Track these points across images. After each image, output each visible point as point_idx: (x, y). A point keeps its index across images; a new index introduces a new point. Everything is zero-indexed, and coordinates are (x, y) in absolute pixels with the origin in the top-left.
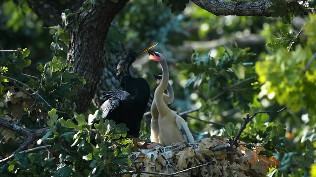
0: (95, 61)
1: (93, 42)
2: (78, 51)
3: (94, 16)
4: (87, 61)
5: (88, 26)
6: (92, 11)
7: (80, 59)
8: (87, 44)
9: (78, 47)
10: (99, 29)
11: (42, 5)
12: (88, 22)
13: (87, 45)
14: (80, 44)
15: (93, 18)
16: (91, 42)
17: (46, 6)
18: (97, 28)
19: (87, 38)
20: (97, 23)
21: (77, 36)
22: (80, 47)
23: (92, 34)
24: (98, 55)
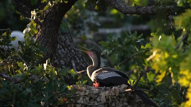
0: (53, 40)
1: (52, 28)
2: (43, 33)
3: (52, 13)
4: (48, 40)
5: (49, 19)
6: (52, 10)
7: (44, 38)
8: (48, 30)
9: (43, 31)
10: (56, 21)
11: (21, 6)
12: (49, 17)
13: (48, 31)
14: (44, 29)
15: (52, 15)
16: (51, 29)
17: (24, 6)
18: (54, 20)
19: (48, 26)
20: (54, 17)
21: (42, 25)
22: (44, 31)
23: (51, 24)
24: (55, 36)
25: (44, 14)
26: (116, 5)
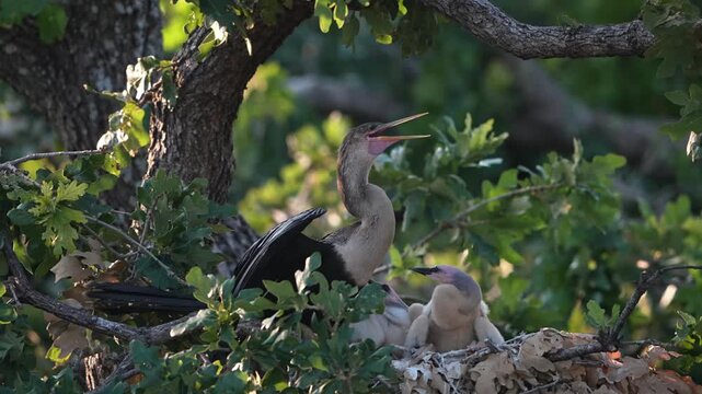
0: (214, 169)
1: (209, 127)
2: (175, 147)
3: (212, 68)
4: (196, 171)
5: (198, 91)
6: (208, 60)
7: (179, 165)
8: (195, 132)
9: (176, 139)
10: (224, 97)
12: (197, 85)
13: (196, 136)
14: (179, 132)
15: (211, 75)
16: (205, 128)
18: (218, 96)
19: (195, 120)
20: (218, 84)
21: (172, 116)
22: (179, 140)
23: (207, 109)
24: (219, 156)
25: (175, 73)
26: (489, 25)
